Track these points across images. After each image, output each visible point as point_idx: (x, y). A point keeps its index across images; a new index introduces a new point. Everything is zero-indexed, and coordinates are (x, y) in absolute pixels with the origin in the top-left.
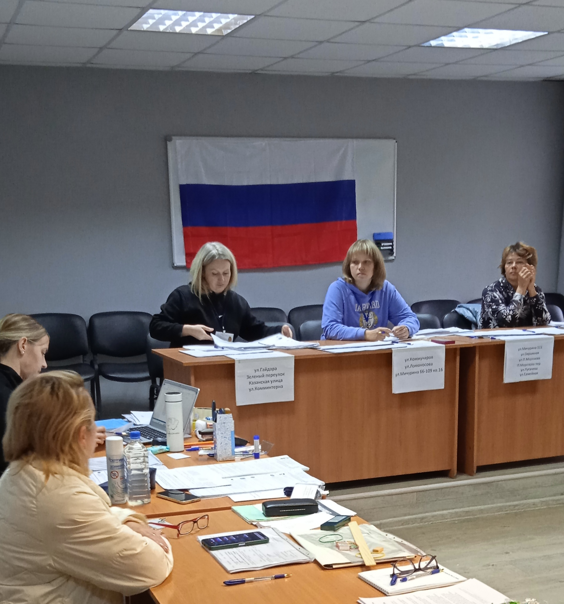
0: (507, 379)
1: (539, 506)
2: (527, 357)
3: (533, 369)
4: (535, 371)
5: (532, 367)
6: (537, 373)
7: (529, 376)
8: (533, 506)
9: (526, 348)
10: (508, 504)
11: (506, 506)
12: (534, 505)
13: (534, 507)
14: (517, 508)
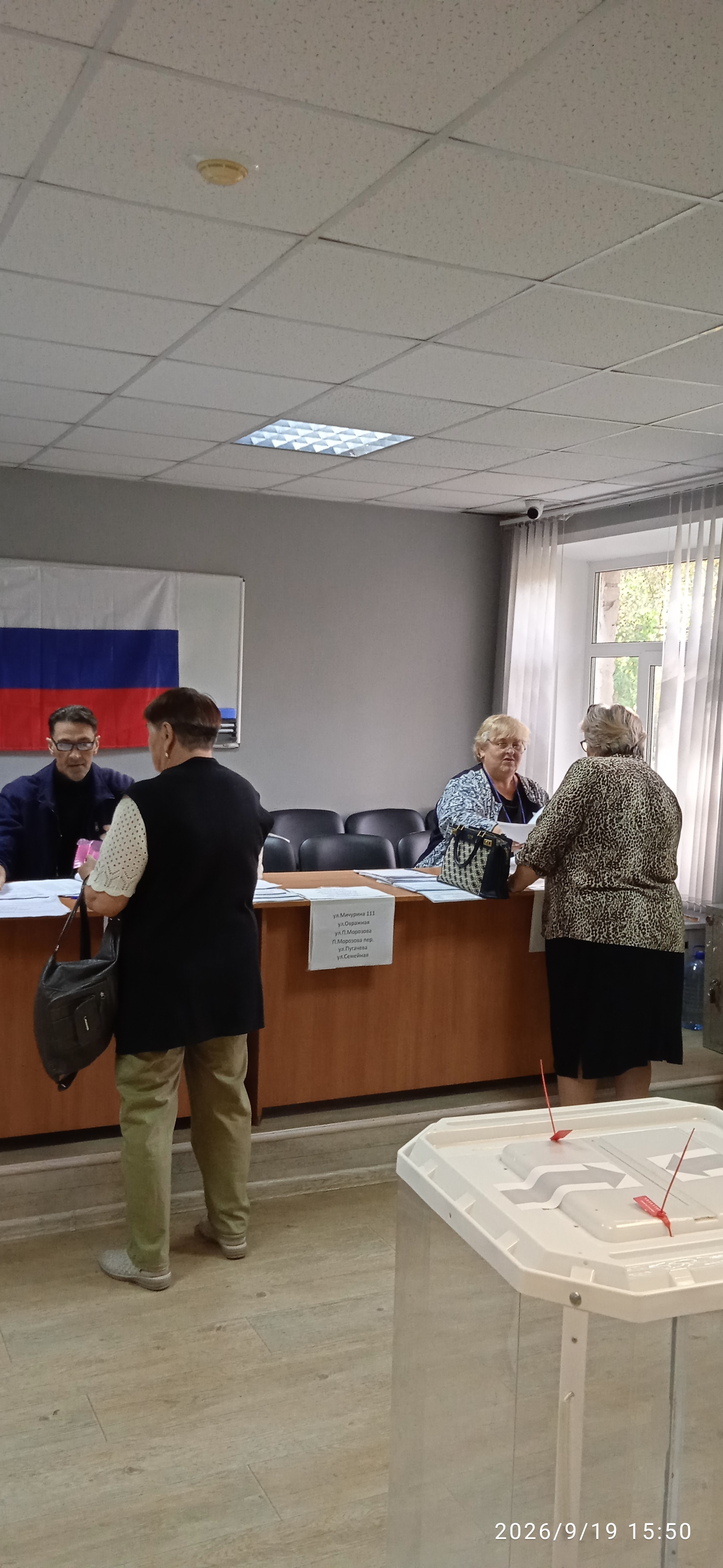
0: (315, 964)
1: (369, 1181)
2: (349, 928)
3: (360, 948)
4: (362, 952)
5: (358, 945)
6: (367, 955)
7: (353, 959)
8: (356, 1180)
9: (346, 913)
10: (311, 1177)
11: (308, 1180)
12: (358, 1177)
13: (359, 1183)
14: (328, 1183)
